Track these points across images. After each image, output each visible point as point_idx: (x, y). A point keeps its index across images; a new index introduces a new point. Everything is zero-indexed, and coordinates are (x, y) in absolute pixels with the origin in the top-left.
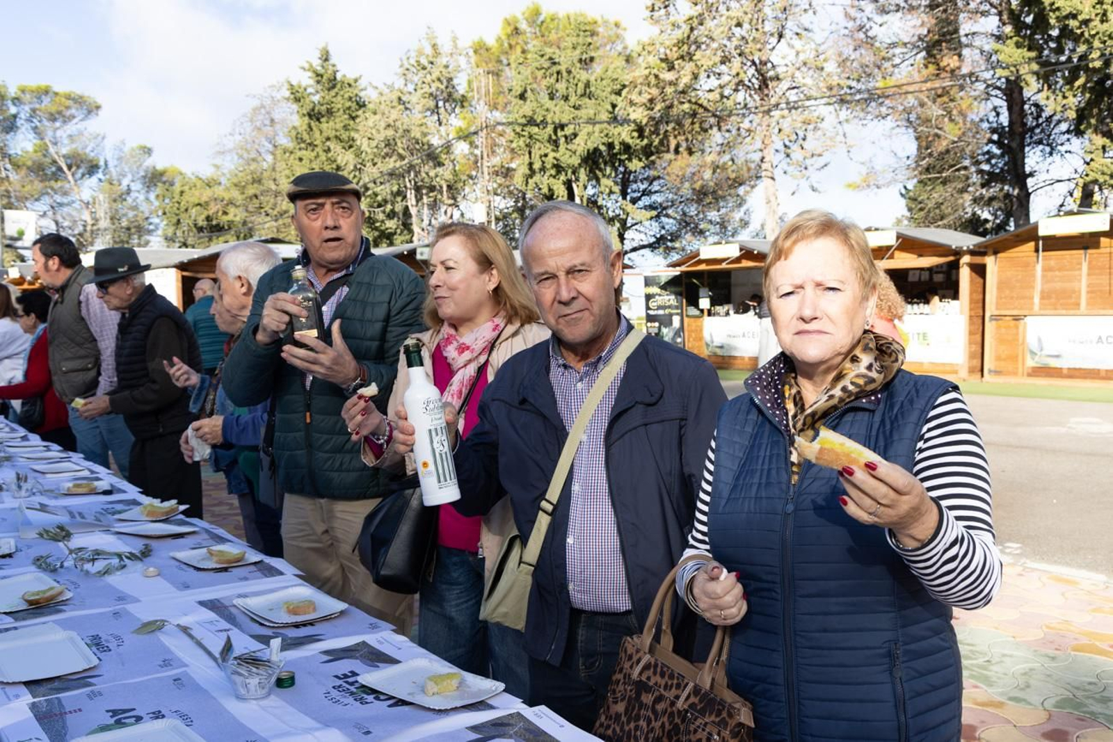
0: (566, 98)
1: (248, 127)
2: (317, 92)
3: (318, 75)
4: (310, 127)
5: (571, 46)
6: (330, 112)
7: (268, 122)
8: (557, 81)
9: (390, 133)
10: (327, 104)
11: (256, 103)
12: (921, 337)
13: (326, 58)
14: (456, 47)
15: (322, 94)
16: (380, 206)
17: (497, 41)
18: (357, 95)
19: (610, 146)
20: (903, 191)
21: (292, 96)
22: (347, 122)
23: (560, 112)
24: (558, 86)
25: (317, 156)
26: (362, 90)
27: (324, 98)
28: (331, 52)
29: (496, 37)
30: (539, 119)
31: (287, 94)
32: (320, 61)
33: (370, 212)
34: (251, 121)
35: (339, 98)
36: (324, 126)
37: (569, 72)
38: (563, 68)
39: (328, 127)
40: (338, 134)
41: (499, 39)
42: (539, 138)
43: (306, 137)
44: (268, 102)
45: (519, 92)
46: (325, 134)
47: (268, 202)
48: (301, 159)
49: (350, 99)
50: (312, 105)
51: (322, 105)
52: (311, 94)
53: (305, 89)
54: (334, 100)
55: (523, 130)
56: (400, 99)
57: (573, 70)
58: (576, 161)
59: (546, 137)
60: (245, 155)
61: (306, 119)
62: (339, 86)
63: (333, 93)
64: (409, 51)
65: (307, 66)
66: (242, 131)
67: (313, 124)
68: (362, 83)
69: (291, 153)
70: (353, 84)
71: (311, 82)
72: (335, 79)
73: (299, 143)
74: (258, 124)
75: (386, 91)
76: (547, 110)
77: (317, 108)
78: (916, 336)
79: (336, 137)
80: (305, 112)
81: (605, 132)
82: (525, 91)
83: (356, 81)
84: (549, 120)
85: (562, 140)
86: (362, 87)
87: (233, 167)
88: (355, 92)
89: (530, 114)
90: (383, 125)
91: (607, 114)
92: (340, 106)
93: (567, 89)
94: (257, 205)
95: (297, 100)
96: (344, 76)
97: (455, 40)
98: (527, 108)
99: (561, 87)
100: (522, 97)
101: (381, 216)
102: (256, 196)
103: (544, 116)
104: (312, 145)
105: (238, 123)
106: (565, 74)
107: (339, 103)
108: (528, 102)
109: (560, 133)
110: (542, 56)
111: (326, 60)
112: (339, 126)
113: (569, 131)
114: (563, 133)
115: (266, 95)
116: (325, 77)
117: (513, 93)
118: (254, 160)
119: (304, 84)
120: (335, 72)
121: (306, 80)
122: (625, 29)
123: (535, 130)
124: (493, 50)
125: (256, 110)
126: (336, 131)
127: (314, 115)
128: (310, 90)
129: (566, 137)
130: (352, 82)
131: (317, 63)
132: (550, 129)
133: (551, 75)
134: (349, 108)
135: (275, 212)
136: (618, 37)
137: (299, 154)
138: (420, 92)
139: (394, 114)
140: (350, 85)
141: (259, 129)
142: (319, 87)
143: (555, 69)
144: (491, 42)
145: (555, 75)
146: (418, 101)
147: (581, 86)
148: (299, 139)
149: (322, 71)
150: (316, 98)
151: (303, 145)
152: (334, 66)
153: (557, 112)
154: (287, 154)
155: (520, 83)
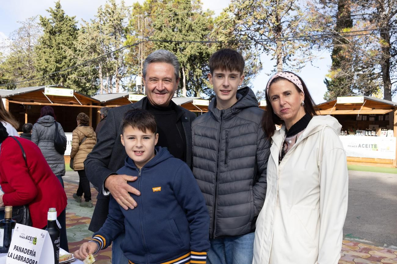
0: (181, 31)
1: (17, 37)
2: (54, 22)
3: (55, 14)
4: (50, 38)
5: (183, 8)
6: (60, 32)
7: (26, 35)
8: (177, 23)
9: (93, 42)
10: (59, 28)
11: (21, 25)
12: (373, 146)
13: (59, 7)
14: (123, 6)
15: (57, 23)
16: (83, 76)
17: (144, 4)
18: (73, 25)
19: (201, 53)
20: (325, 81)
21: (42, 23)
22: (69, 36)
23: (178, 37)
24: (177, 25)
25: (53, 52)
26: (76, 23)
27: (57, 25)
28: (61, 4)
29: (144, 2)
30: (169, 39)
31: (40, 22)
32: (56, 8)
33: (79, 79)
34: (19, 33)
35: (65, 26)
36: (57, 38)
37: (182, 20)
38: (180, 17)
39: (59, 38)
40: (64, 42)
41: (145, 4)
42: (169, 48)
43: (48, 43)
44: (27, 26)
45: (159, 27)
46: (57, 42)
47: (26, 71)
48: (45, 53)
49: (70, 26)
50: (51, 28)
51: (57, 28)
52: (51, 23)
53: (48, 20)
54: (62, 26)
55: (161, 44)
56: (98, 27)
57: (183, 19)
58: (185, 60)
59: (172, 48)
60: (15, 50)
61: (48, 34)
62: (65, 20)
63: (62, 23)
64: (101, 6)
65: (50, 10)
66: (14, 38)
67: (51, 37)
68: (76, 20)
69: (40, 49)
70: (72, 20)
71: (51, 17)
72: (63, 16)
73: (44, 45)
74: (22, 35)
75: (91, 22)
76: (172, 36)
77: (54, 29)
78: (371, 146)
79: (63, 43)
80: (48, 31)
81: (200, 47)
82: (162, 26)
83: (73, 18)
84: (173, 40)
85: (179, 50)
86: (76, 21)
87: (9, 54)
88: (73, 23)
89: (165, 37)
90: (90, 38)
91: (200, 39)
92: (65, 29)
93: (181, 27)
94: (20, 73)
95: (45, 25)
96: (67, 16)
97: (123, 3)
98: (163, 35)
99: (178, 25)
100: (160, 29)
101: (84, 81)
102: (20, 68)
103: (171, 38)
104: (50, 47)
105: (12, 34)
106: (180, 20)
107: (64, 28)
108: (163, 32)
109: (177, 47)
110: (171, 11)
111: (59, 8)
112: (65, 38)
113: (181, 46)
114: (179, 47)
115: (26, 22)
116: (58, 16)
117: (156, 27)
118: (20, 52)
119: (47, 18)
120: (63, 14)
121: (49, 16)
122: (202, 4)
123: (167, 44)
124: (143, 8)
125: (21, 29)
126: (63, 40)
127: (52, 33)
128: (50, 21)
129: (180, 49)
130: (71, 18)
131: (54, 9)
132: (173, 44)
133: (174, 20)
134: (70, 30)
135: (29, 76)
136: (199, 6)
137: (44, 50)
138: (107, 25)
139: (95, 34)
140: (70, 20)
141: (22, 38)
142: (55, 20)
143: (176, 18)
144: (142, 4)
145: (176, 20)
146: (107, 29)
147: (187, 25)
148: (44, 43)
149: (57, 13)
150: (54, 25)
151: (46, 46)
152: (62, 11)
153: (177, 37)
154: (38, 50)
155: (159, 23)
